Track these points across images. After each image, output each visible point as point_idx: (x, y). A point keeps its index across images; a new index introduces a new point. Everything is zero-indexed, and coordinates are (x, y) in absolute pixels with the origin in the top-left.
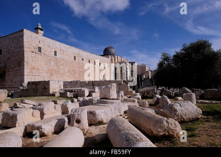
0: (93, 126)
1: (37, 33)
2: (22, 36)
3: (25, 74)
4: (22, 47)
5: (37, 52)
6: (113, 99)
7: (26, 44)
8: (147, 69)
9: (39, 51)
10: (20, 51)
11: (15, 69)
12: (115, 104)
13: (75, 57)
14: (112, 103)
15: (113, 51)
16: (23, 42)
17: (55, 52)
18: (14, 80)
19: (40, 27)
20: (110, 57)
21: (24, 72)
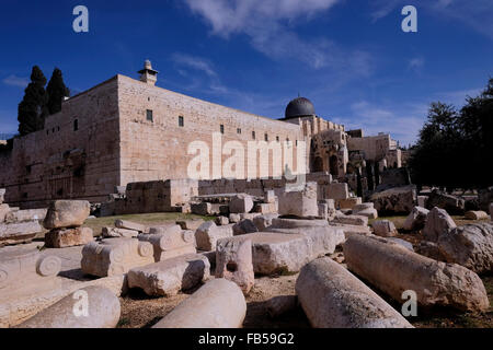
0: (265, 278)
1: (144, 81)
2: (115, 90)
3: (122, 166)
4: (115, 112)
5: (145, 120)
6: (310, 218)
7: (122, 105)
8: (392, 144)
9: (148, 118)
10: (112, 121)
11: (101, 158)
13: (222, 126)
14: (307, 226)
15: (308, 107)
16: (117, 102)
17: (181, 118)
18: (101, 181)
19: (149, 67)
20: (301, 122)
21: (119, 164)
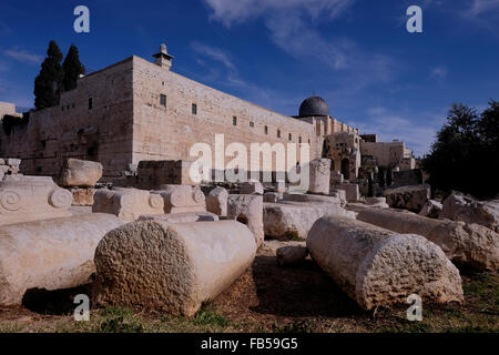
1: (160, 65)
2: (130, 71)
3: (135, 149)
4: (129, 93)
5: (158, 105)
7: (137, 88)
8: (406, 153)
9: (161, 103)
10: (125, 102)
11: (115, 139)
12: (325, 204)
13: (235, 118)
15: (323, 107)
16: (131, 83)
17: (194, 106)
18: (113, 161)
19: (165, 52)
21: (131, 146)
